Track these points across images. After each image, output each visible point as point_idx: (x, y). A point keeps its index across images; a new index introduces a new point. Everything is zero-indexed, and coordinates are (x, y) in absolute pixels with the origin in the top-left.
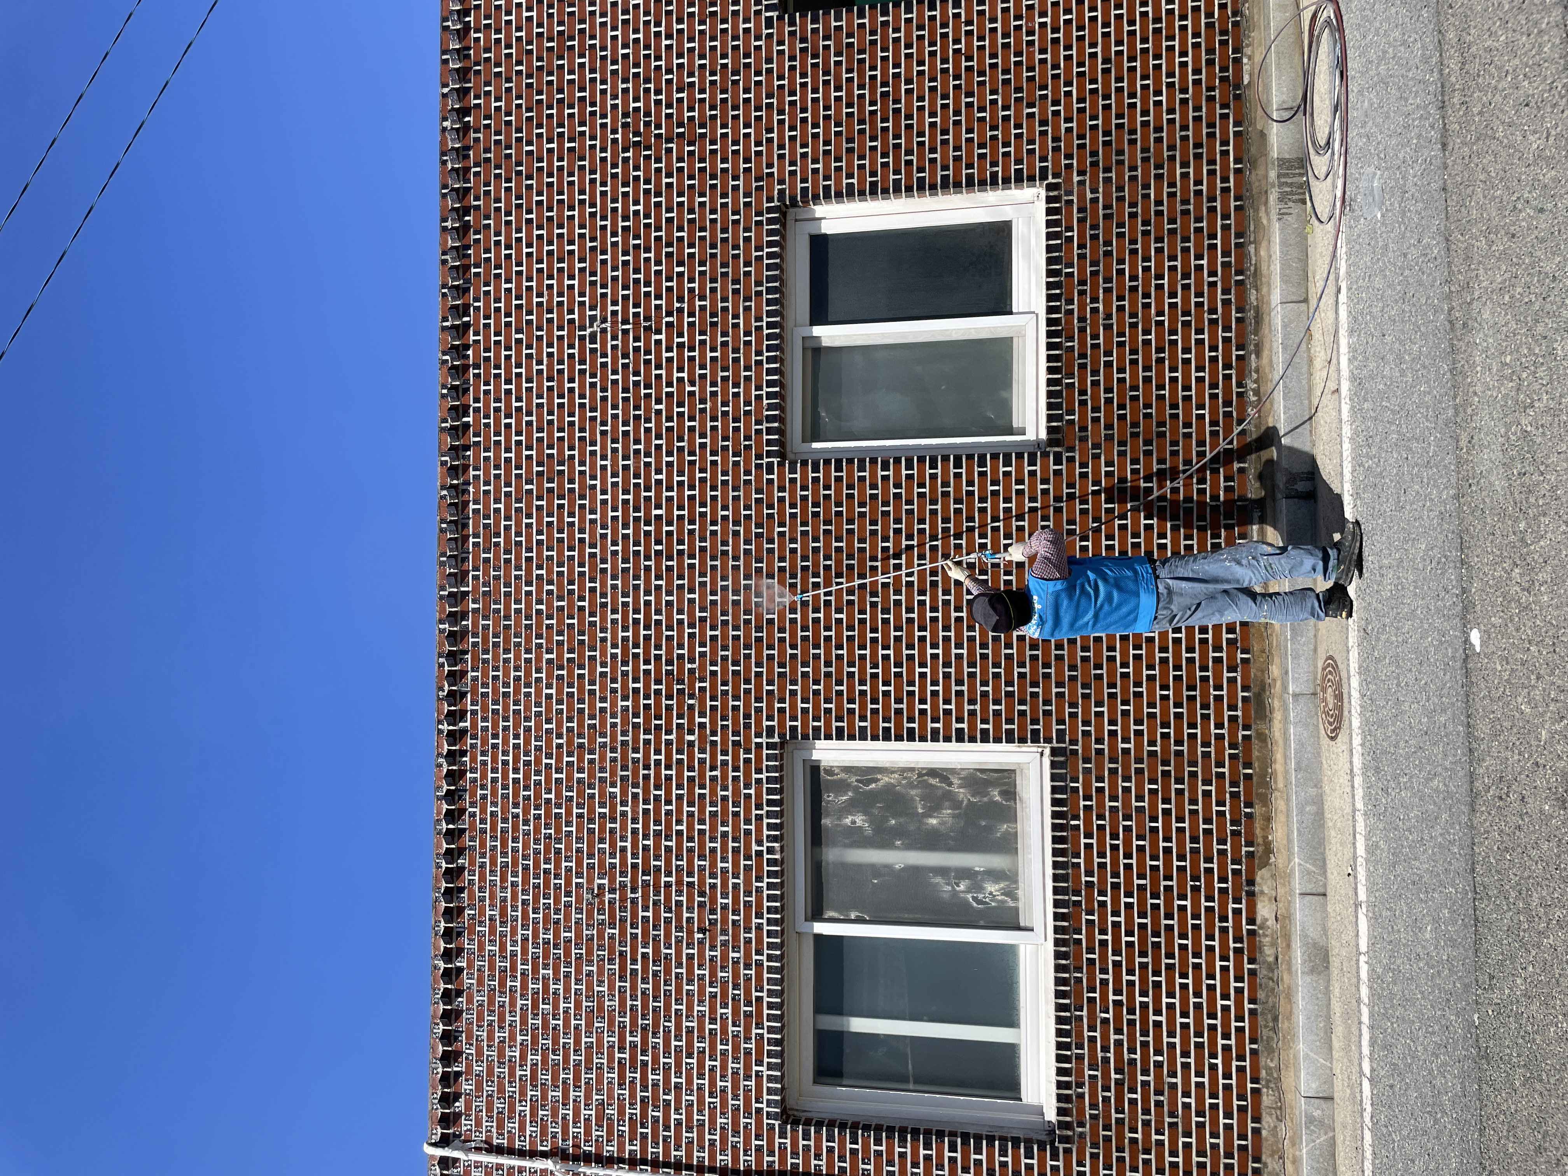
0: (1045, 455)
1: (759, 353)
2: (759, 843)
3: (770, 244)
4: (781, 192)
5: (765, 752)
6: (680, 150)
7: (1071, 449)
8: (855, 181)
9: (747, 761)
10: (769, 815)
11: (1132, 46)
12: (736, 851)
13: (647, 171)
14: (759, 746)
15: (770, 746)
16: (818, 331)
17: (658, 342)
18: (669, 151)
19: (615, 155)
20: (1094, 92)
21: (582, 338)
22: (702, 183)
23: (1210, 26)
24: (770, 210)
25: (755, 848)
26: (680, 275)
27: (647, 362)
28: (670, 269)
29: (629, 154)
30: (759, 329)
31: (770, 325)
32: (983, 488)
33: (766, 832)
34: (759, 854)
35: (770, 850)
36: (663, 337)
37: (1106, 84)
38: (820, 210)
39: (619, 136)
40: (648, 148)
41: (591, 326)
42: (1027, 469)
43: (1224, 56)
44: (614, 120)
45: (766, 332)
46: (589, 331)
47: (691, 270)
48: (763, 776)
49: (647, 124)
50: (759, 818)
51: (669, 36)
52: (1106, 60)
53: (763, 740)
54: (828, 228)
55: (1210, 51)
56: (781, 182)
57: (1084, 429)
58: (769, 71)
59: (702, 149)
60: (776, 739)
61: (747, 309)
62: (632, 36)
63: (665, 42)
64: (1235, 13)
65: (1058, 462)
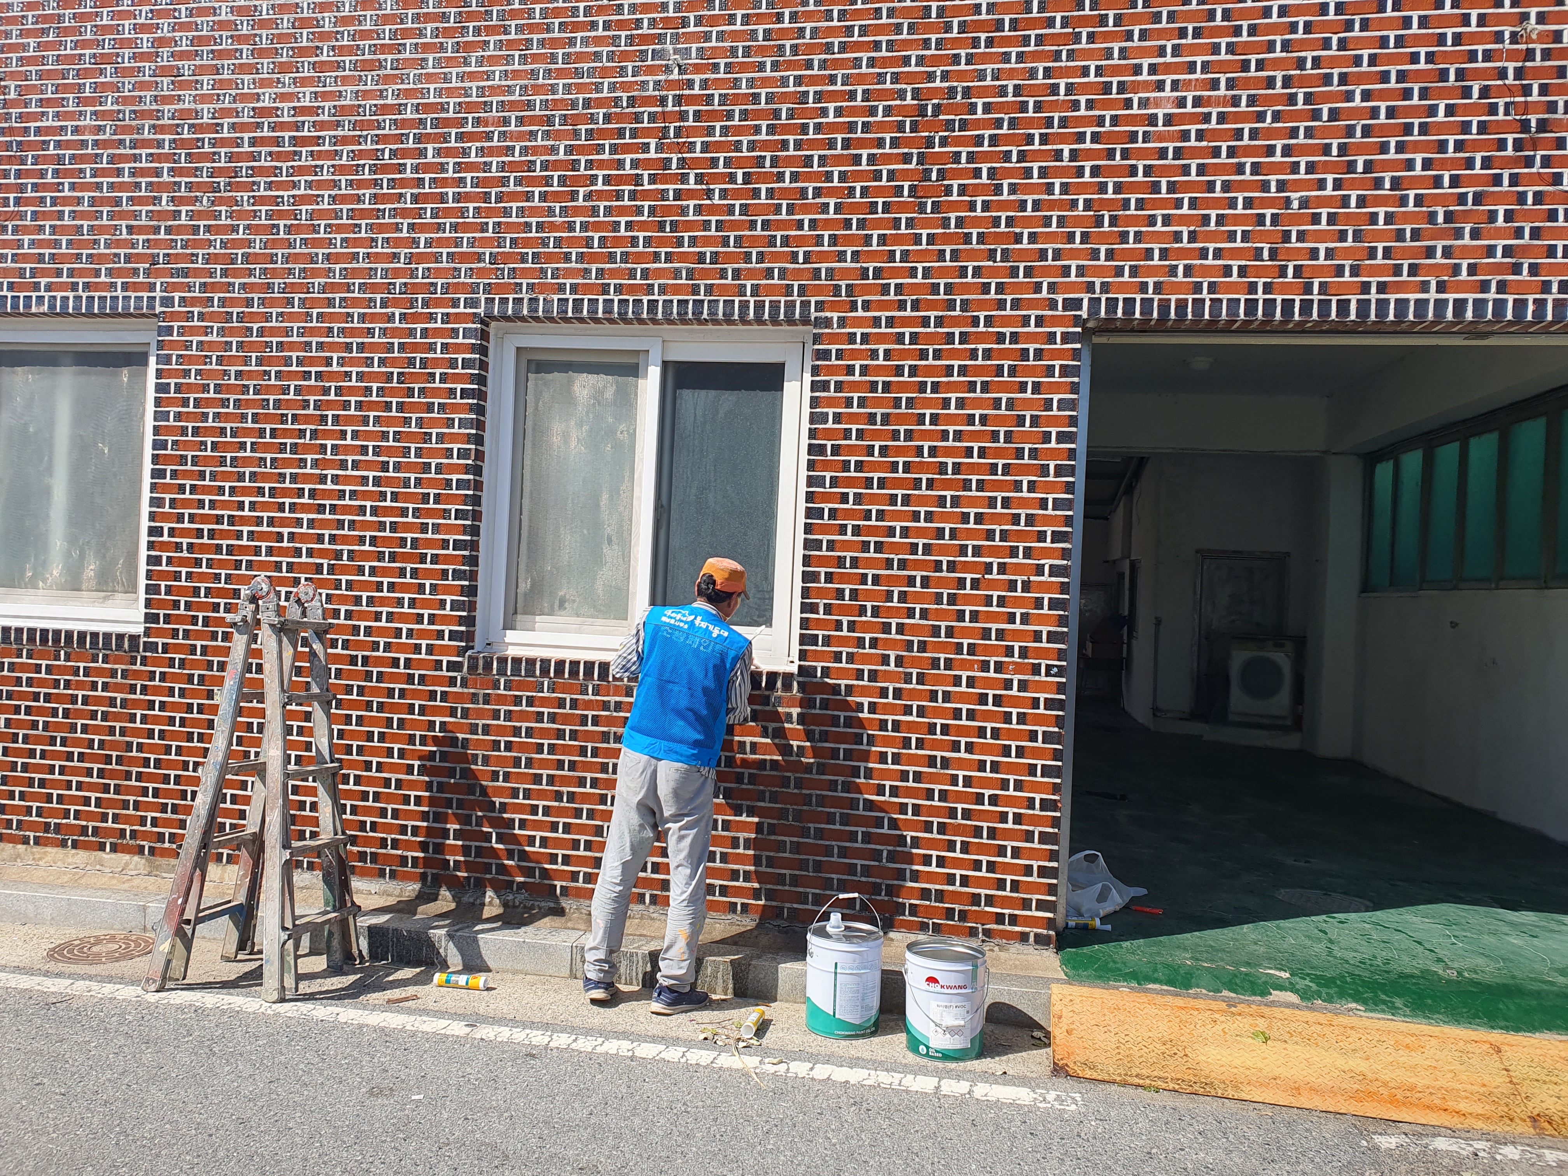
0: (461, 652)
1: (619, 289)
2: (49, 287)
3: (760, 305)
4: (828, 322)
5: (145, 295)
6: (905, 175)
7: (464, 684)
8: (830, 425)
9: (135, 272)
10: (78, 298)
11: (960, 797)
12: (40, 258)
14: (152, 287)
15: (152, 299)
16: (653, 373)
17: (646, 148)
18: (907, 158)
19: (911, 78)
20: (906, 743)
21: (661, 38)
22: (855, 208)
23: (975, 899)
24: (805, 305)
26: (732, 178)
27: (620, 133)
28: (740, 163)
30: (650, 289)
31: (653, 304)
32: (429, 574)
33: (59, 295)
34: (36, 287)
35: (40, 299)
36: (652, 155)
37: (913, 760)
38: (807, 374)
40: (914, 128)
41: (676, 51)
42: (447, 629)
43: (930, 912)
44: (961, 76)
45: (645, 299)
46: (670, 47)
47: (737, 194)
48: (119, 293)
49: (949, 125)
50: (74, 287)
51: (1074, 155)
52: (946, 762)
53: (158, 294)
55: (941, 896)
56: (842, 322)
57: (487, 699)
58: (1001, 304)
59: (903, 207)
60: (158, 309)
61: (676, 274)
62: (1083, 99)
63: (1066, 149)
64: (988, 933)
65: (452, 666)
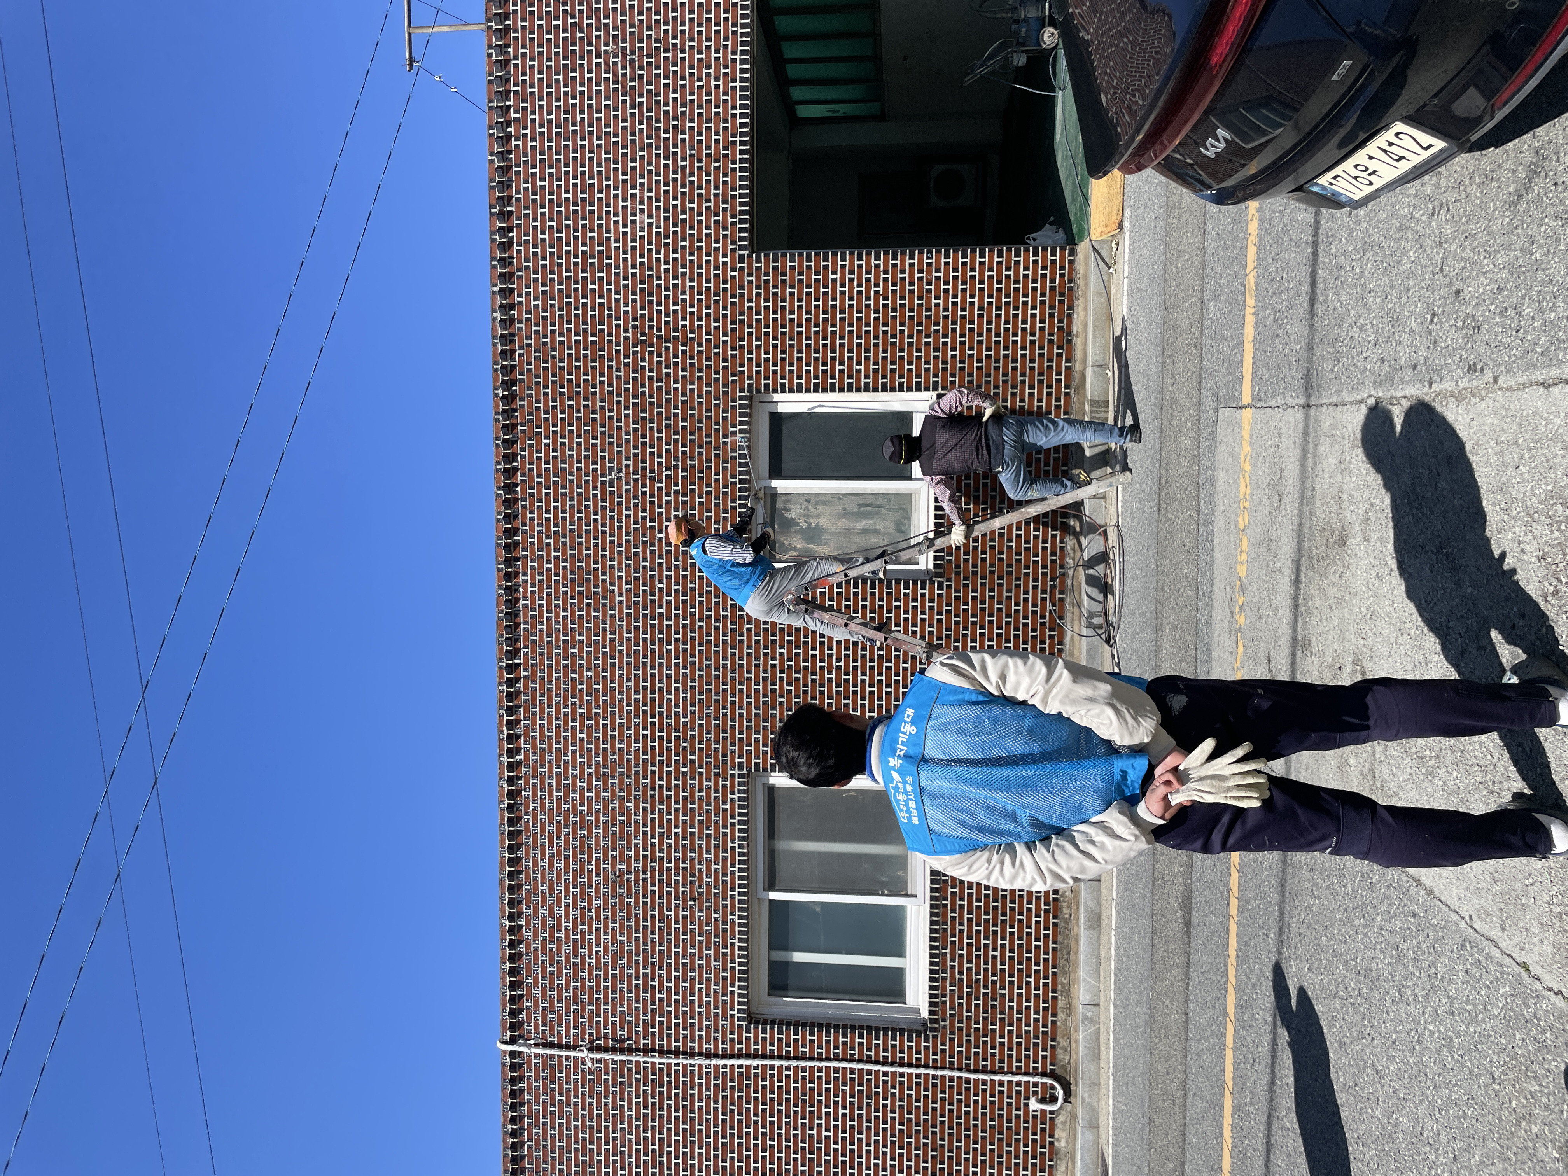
0: (932, 583)
1: (733, 501)
2: (733, 841)
3: (741, 423)
4: (750, 385)
5: (737, 780)
6: (676, 349)
7: (950, 580)
8: (803, 381)
9: (724, 786)
10: (739, 823)
11: (999, 300)
12: (716, 847)
13: (651, 363)
14: (733, 776)
15: (740, 776)
16: (775, 483)
17: (660, 489)
18: (667, 348)
19: (627, 349)
20: (972, 330)
21: (603, 483)
22: (692, 374)
23: (1052, 289)
24: (741, 398)
25: (729, 844)
26: (676, 441)
27: (652, 503)
28: (668, 436)
29: (638, 349)
30: (733, 483)
31: (741, 481)
32: (889, 603)
33: (737, 834)
34: (733, 849)
35: (740, 846)
36: (663, 485)
37: (980, 325)
38: (777, 397)
39: (630, 335)
40: (652, 345)
41: (610, 474)
42: (920, 592)
43: (1061, 311)
44: (626, 322)
45: (738, 486)
46: (608, 478)
47: (684, 438)
48: (736, 796)
49: (651, 328)
50: (733, 825)
51: (667, 262)
52: (981, 308)
53: (736, 772)
54: (782, 408)
55: (1052, 307)
56: (750, 378)
57: (958, 566)
58: (742, 295)
59: (692, 349)
60: (745, 772)
61: (725, 469)
62: (639, 260)
63: (664, 267)
64: (1070, 281)
65: (940, 587)
